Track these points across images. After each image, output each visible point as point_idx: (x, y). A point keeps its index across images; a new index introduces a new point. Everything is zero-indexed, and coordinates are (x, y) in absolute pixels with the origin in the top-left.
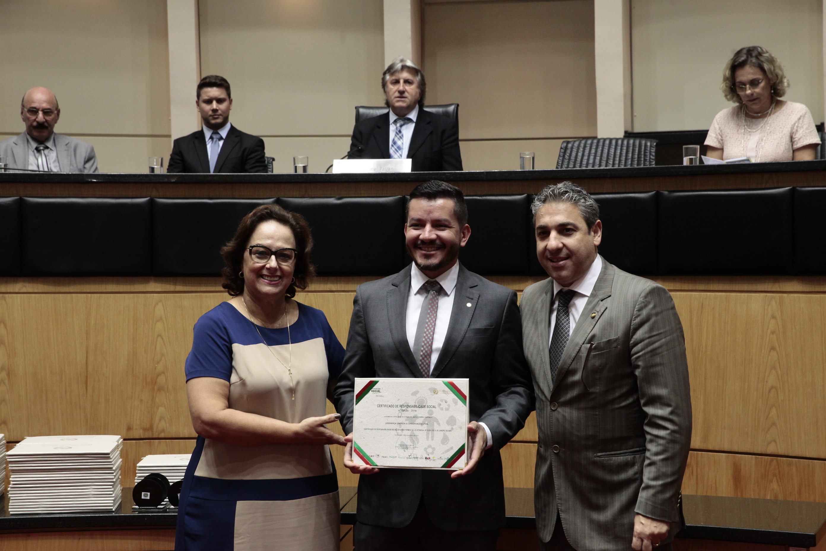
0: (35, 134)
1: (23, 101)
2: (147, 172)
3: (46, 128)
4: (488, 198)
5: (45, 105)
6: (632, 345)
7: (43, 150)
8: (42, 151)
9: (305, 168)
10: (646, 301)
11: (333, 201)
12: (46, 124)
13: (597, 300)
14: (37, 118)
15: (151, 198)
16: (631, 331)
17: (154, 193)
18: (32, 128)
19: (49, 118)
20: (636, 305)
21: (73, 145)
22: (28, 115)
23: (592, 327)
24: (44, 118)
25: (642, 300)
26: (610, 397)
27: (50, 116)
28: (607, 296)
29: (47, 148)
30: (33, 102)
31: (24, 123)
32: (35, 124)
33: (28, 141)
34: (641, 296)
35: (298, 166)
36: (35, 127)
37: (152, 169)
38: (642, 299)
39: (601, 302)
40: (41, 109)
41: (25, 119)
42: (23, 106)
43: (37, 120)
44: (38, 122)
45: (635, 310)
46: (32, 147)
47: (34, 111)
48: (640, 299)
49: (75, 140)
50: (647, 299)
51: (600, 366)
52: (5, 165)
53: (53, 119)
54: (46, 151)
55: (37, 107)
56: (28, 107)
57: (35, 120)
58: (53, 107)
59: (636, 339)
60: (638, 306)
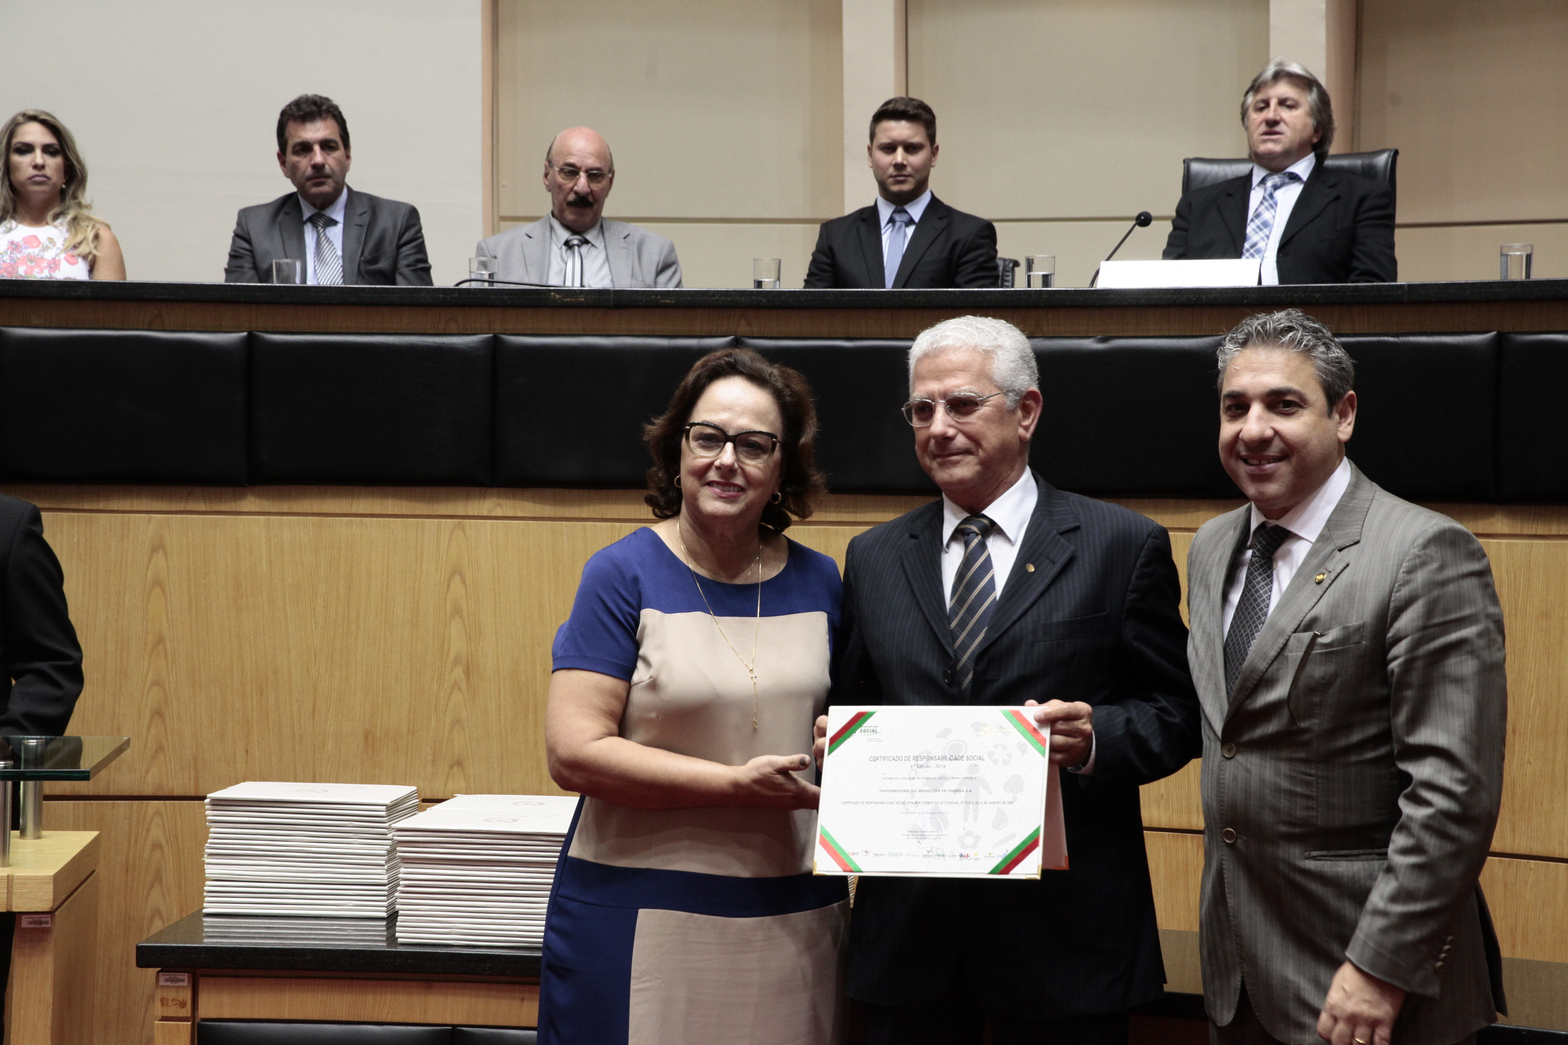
0: (570, 216)
1: (549, 153)
2: (750, 287)
3: (590, 205)
4: (1412, 339)
5: (591, 162)
6: (1391, 640)
7: (579, 246)
8: (576, 248)
9: (1046, 279)
10: (1425, 554)
11: (1090, 344)
12: (590, 199)
13: (1330, 548)
14: (576, 184)
15: (736, 336)
16: (1390, 612)
17: (743, 329)
18: (565, 206)
19: (596, 187)
20: (1403, 561)
21: (635, 238)
22: (560, 179)
23: (1315, 600)
24: (589, 187)
25: (1417, 552)
26: (1342, 742)
27: (599, 182)
28: (1352, 543)
29: (587, 242)
30: (570, 154)
31: (549, 195)
32: (571, 197)
33: (552, 228)
34: (1415, 544)
35: (1033, 275)
36: (570, 204)
37: (759, 284)
38: (1416, 549)
39: (1338, 553)
40: (583, 169)
41: (554, 188)
42: (550, 162)
43: (576, 188)
44: (576, 193)
45: (1402, 570)
46: (558, 240)
47: (572, 171)
48: (1412, 551)
49: (638, 230)
50: (1427, 551)
51: (1323, 678)
52: (491, 275)
53: (602, 190)
54: (584, 249)
55: (578, 164)
56: (561, 163)
57: (572, 189)
58: (605, 166)
59: (1399, 629)
60: (1407, 564)
